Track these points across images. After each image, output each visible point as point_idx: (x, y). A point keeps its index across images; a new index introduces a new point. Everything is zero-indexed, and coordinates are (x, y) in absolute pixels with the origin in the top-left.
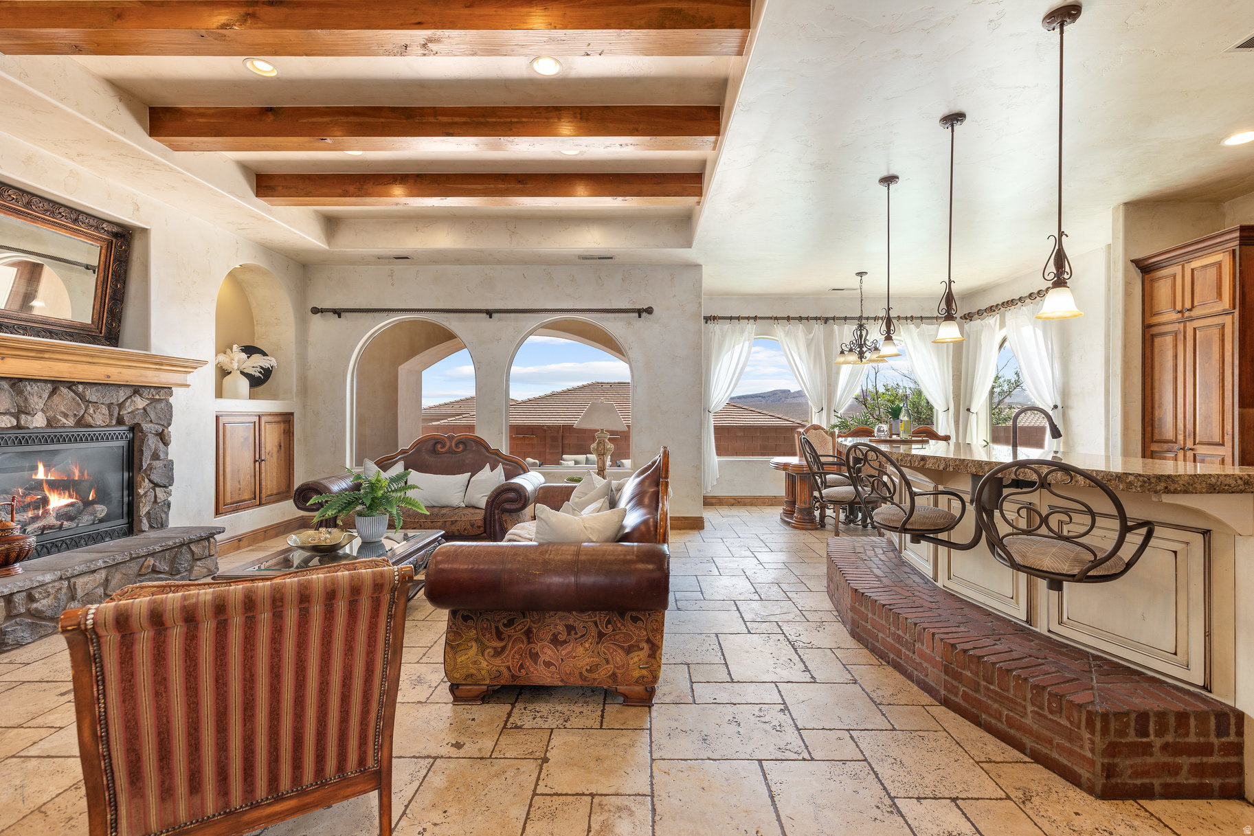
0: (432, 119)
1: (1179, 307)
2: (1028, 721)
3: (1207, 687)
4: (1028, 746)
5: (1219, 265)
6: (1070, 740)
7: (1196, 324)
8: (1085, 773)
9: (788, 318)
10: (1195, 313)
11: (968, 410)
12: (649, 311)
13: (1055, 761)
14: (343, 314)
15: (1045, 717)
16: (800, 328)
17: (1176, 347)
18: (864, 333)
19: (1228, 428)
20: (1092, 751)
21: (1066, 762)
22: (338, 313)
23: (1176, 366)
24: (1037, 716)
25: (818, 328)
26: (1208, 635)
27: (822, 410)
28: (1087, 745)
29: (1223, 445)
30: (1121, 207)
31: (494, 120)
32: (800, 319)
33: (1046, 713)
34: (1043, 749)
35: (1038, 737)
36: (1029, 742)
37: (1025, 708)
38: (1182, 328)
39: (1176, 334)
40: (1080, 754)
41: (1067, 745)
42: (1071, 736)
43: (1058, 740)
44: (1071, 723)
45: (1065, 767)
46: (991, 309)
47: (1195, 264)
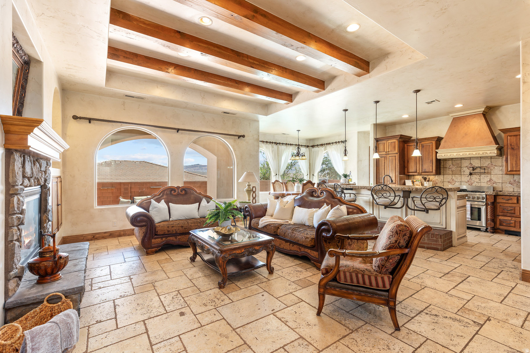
0: (246, 59)
1: (385, 151)
2: (426, 241)
3: (446, 228)
4: (426, 247)
5: (395, 142)
6: (436, 242)
7: (390, 155)
8: (439, 247)
9: (267, 142)
10: (389, 153)
11: (313, 175)
12: (244, 136)
13: (433, 247)
14: (92, 121)
15: (430, 239)
16: (270, 146)
17: (385, 160)
18: (299, 150)
19: (397, 180)
20: (441, 243)
21: (435, 247)
22: (90, 120)
23: (385, 165)
24: (428, 240)
25: (275, 146)
26: (446, 218)
27: (276, 174)
28: (440, 242)
29: (396, 183)
30: (373, 125)
31: (267, 66)
32: (270, 142)
33: (430, 238)
34: (430, 246)
35: (428, 244)
36: (426, 246)
37: (425, 239)
38: (386, 156)
39: (385, 157)
40: (438, 244)
41: (435, 243)
42: (436, 241)
43: (433, 243)
44: (436, 238)
45: (435, 248)
46: (322, 145)
47: (389, 141)
